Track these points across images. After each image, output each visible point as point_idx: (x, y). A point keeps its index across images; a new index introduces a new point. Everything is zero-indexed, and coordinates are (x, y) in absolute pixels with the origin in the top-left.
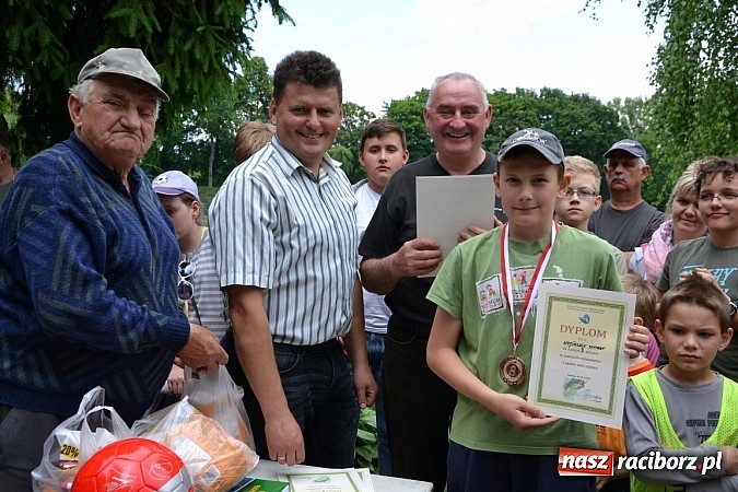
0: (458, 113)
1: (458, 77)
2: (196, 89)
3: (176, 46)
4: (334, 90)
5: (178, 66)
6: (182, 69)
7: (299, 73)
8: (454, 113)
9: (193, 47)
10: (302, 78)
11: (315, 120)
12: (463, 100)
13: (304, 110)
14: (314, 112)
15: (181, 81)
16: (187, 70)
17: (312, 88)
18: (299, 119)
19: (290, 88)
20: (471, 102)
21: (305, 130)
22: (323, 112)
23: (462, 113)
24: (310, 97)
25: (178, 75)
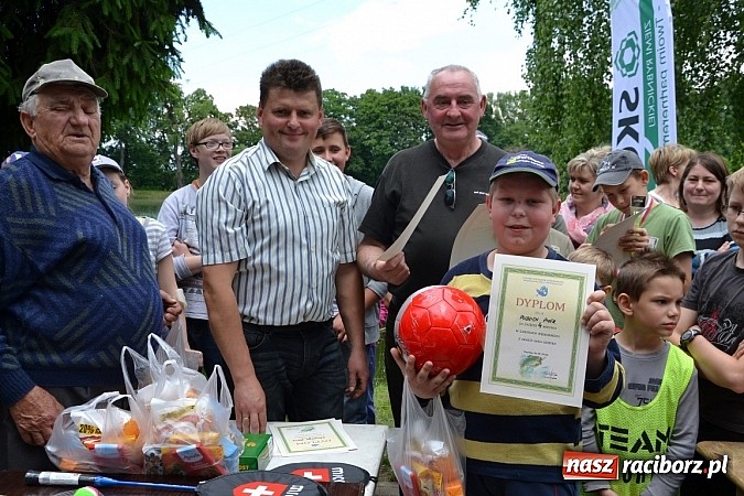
0: (454, 103)
1: (453, 69)
2: (135, 99)
3: (114, 61)
4: (312, 94)
5: (117, 79)
6: (122, 81)
7: (280, 79)
8: (450, 103)
9: (131, 60)
10: (283, 83)
11: (294, 120)
12: (458, 90)
13: (286, 112)
14: (294, 114)
15: (121, 93)
16: (126, 82)
17: (292, 92)
18: (281, 120)
19: (273, 92)
20: (466, 92)
21: (286, 130)
22: (303, 113)
23: (458, 103)
24: (290, 100)
25: (118, 87)
